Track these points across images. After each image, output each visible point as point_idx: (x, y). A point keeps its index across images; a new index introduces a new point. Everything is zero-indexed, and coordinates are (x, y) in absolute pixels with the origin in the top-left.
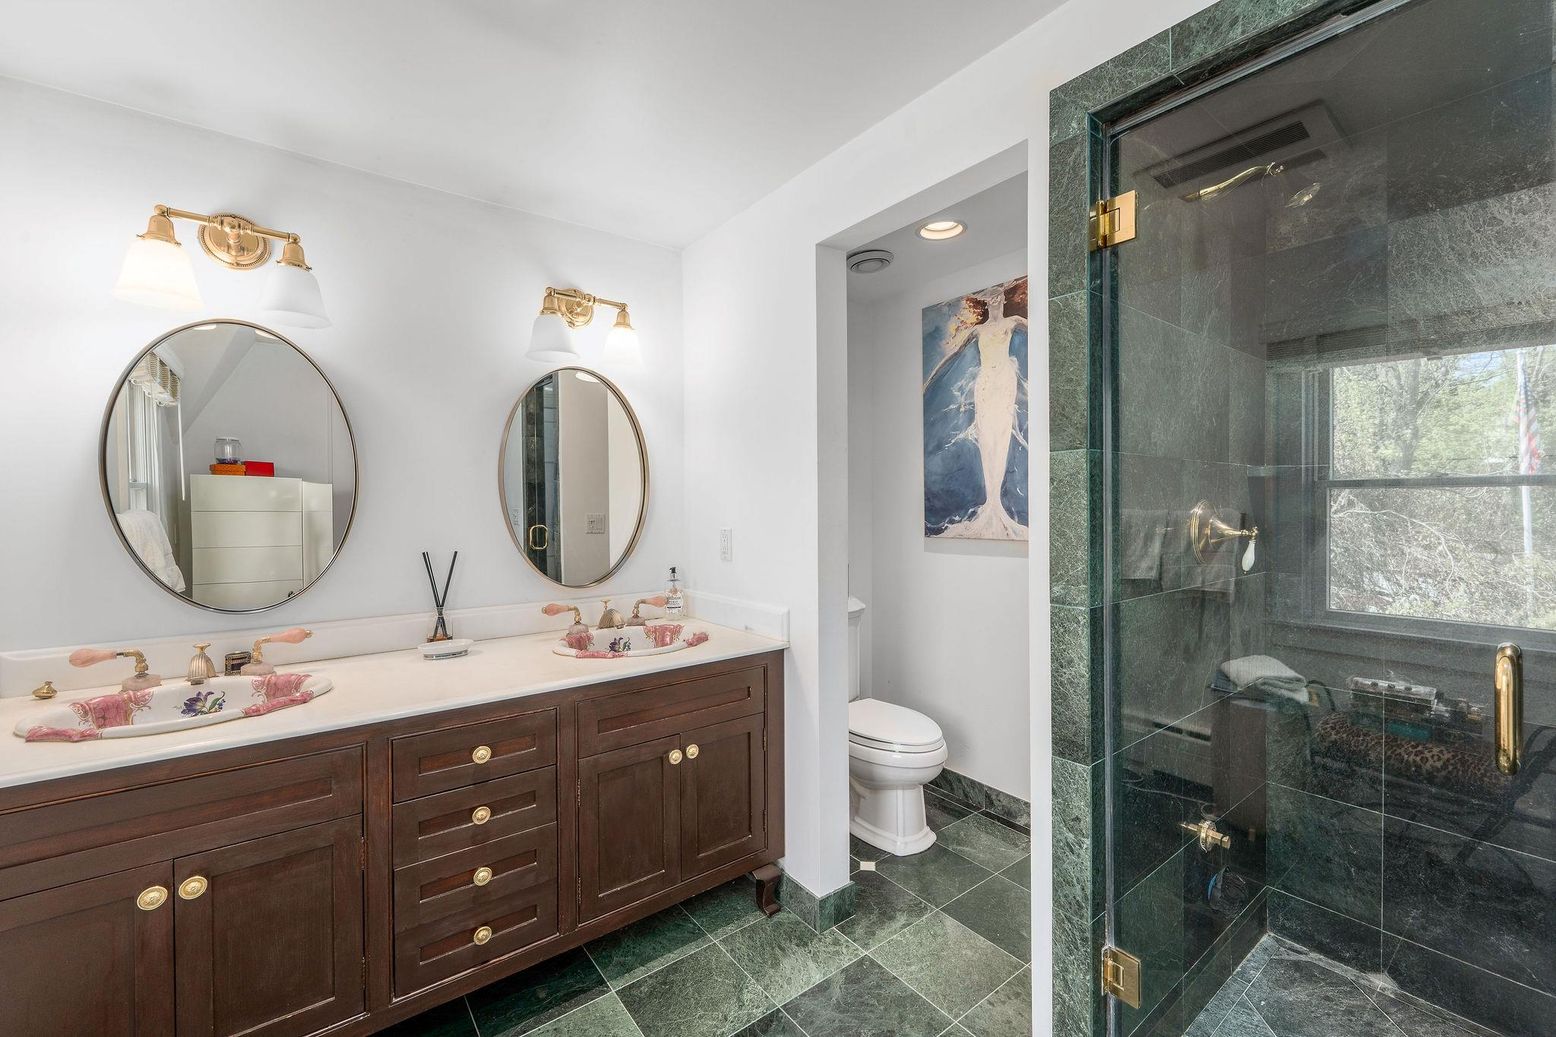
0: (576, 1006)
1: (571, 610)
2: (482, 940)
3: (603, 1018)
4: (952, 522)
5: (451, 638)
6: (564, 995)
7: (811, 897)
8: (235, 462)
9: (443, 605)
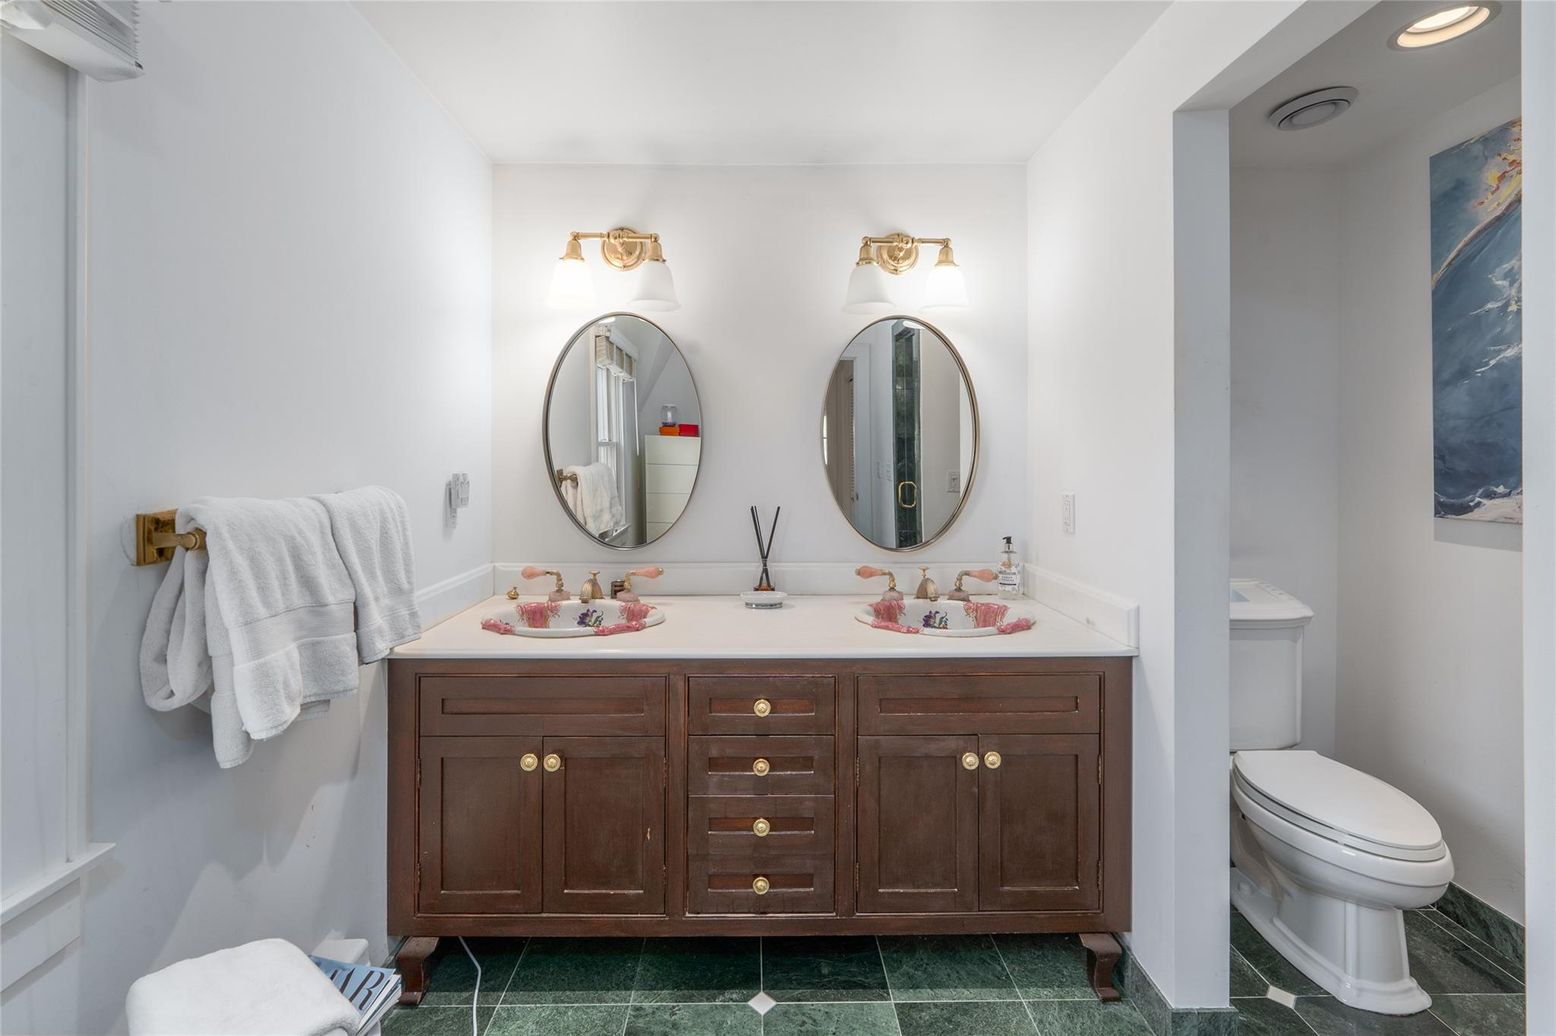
0: (854, 998)
1: (884, 574)
2: (760, 890)
3: (874, 1025)
4: (1491, 495)
5: (773, 590)
6: (845, 982)
7: (1161, 1002)
8: (673, 425)
9: (766, 557)
